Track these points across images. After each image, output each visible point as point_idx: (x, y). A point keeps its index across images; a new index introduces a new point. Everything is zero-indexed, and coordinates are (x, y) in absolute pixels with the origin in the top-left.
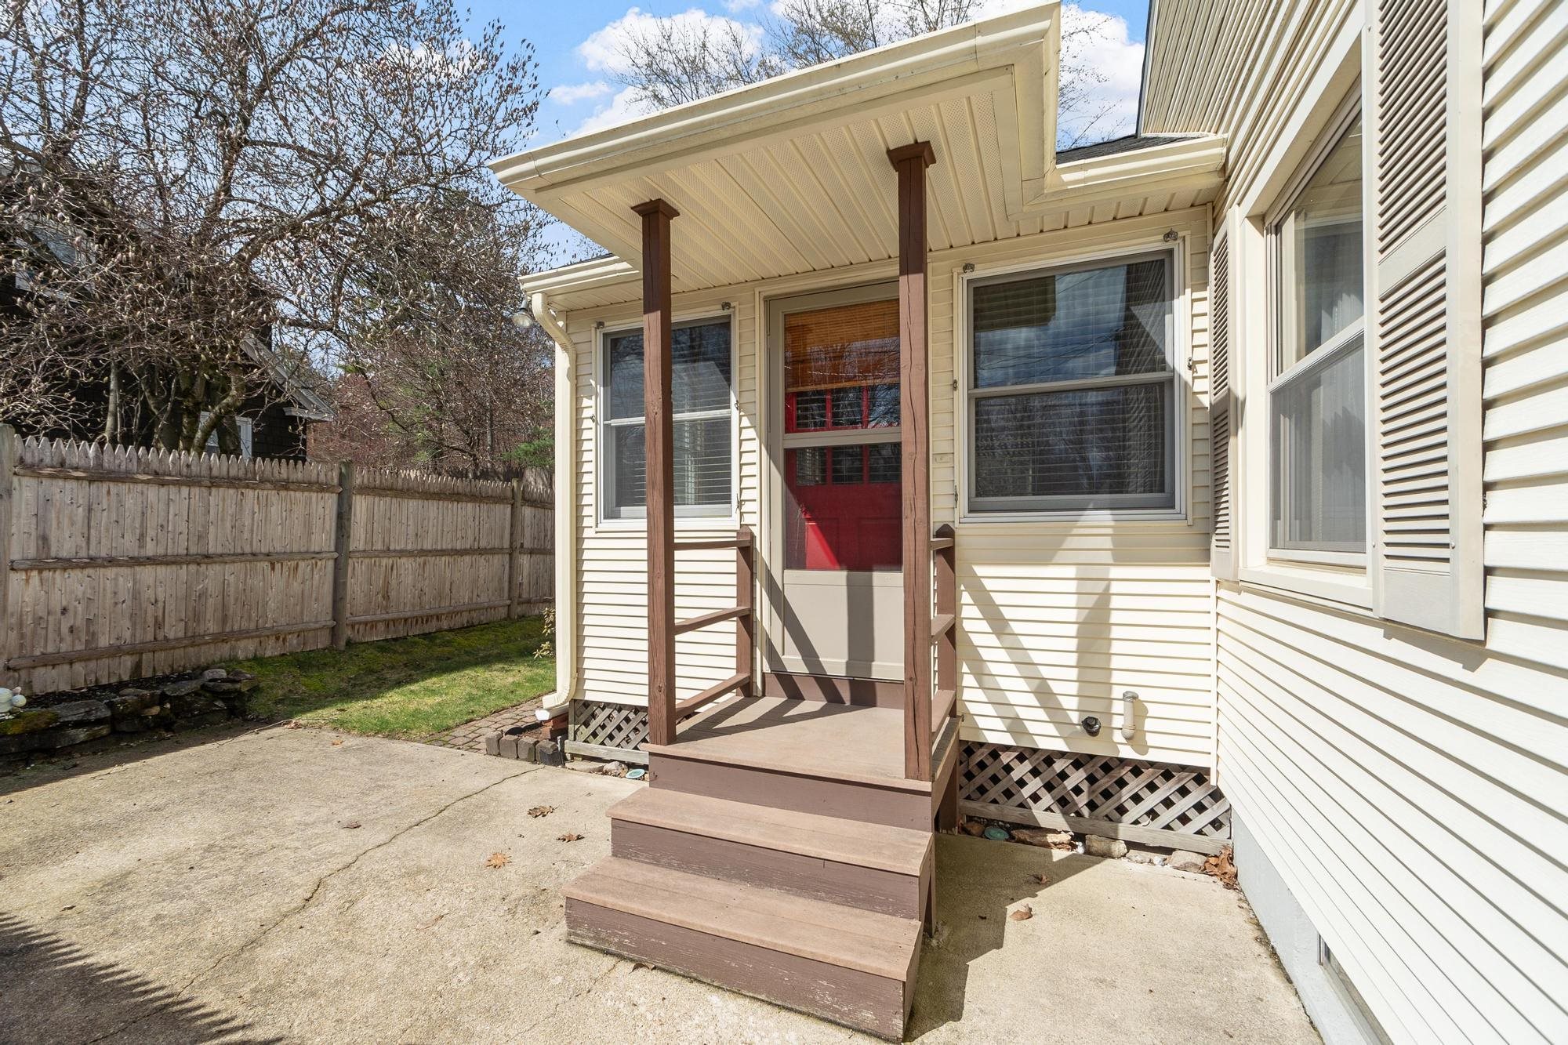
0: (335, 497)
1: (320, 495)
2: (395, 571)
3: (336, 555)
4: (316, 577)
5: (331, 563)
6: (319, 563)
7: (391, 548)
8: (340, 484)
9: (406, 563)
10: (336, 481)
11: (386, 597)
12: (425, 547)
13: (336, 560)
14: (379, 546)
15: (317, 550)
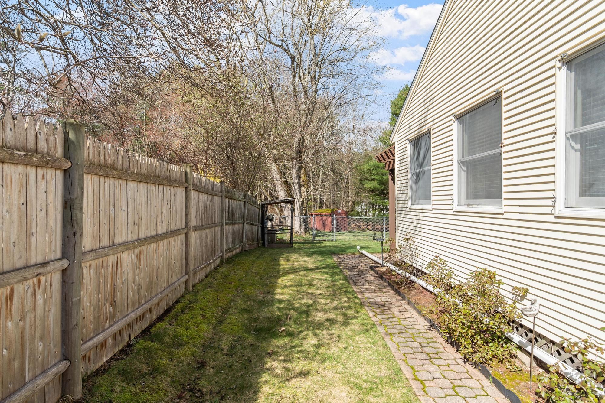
0: (59, 174)
1: (40, 171)
2: (119, 269)
3: (65, 263)
4: (40, 301)
5: (57, 277)
6: (43, 279)
7: (116, 242)
8: (67, 154)
9: (128, 257)
10: (60, 152)
11: (113, 304)
12: (140, 237)
13: (64, 271)
14: (105, 242)
15: (40, 260)
